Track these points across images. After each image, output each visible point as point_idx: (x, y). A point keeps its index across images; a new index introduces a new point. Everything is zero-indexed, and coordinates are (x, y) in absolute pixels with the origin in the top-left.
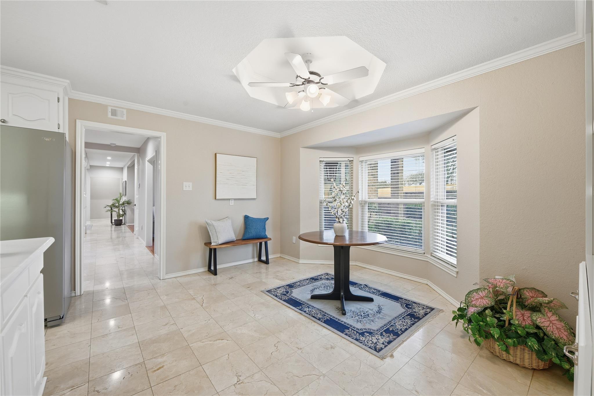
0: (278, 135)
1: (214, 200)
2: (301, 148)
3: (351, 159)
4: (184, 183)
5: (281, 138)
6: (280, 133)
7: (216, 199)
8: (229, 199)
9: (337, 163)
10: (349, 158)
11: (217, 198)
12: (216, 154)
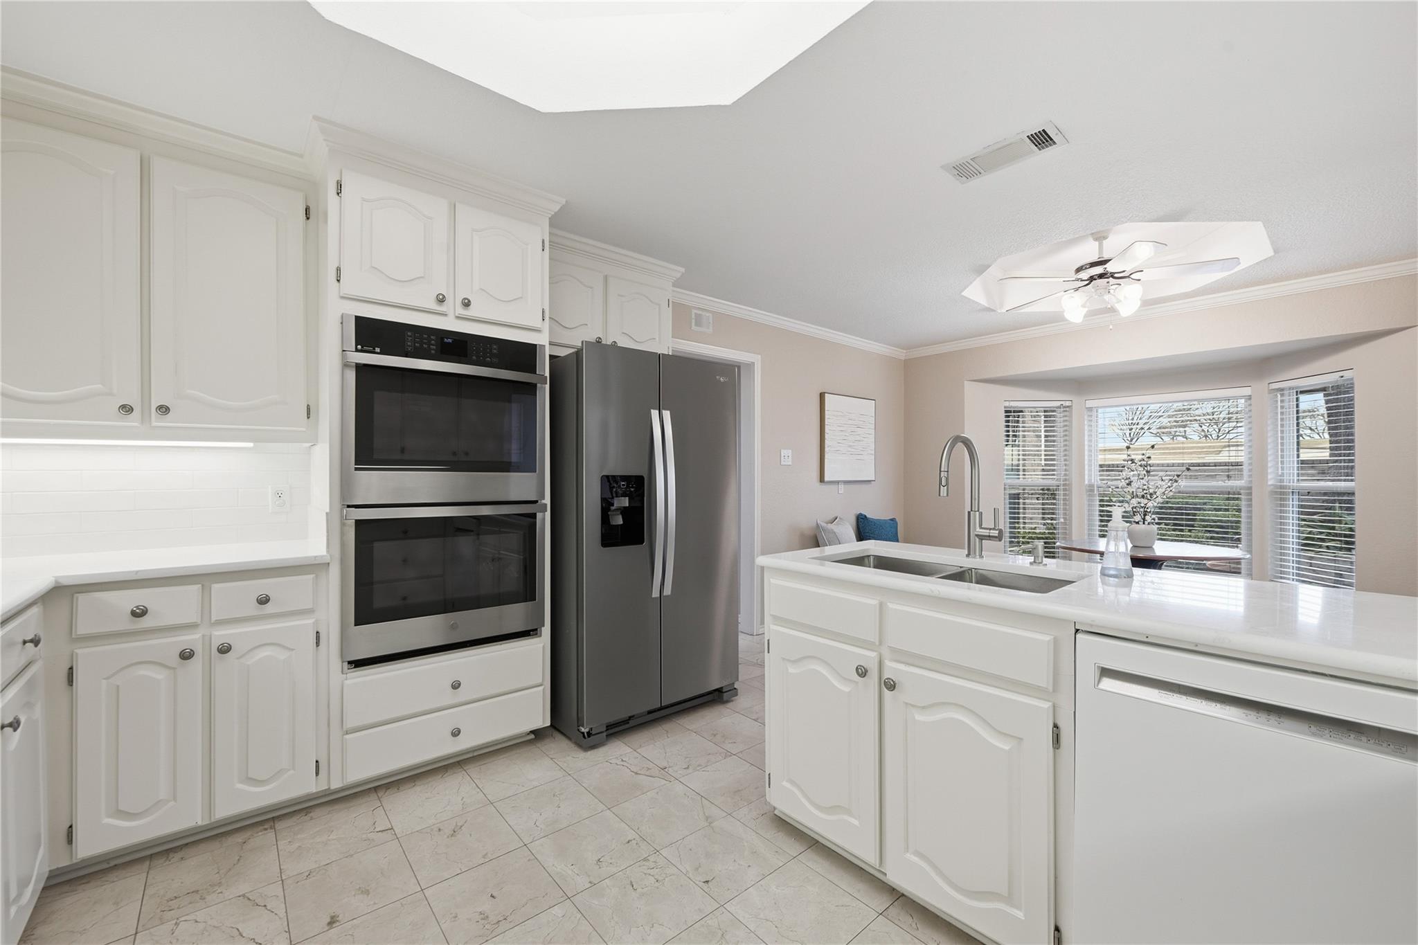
0: (901, 354)
1: (818, 484)
2: (966, 382)
3: (1068, 404)
4: (782, 451)
5: (905, 360)
6: (906, 350)
7: (822, 479)
8: (838, 482)
9: (1022, 411)
10: (1062, 403)
11: (826, 479)
12: (822, 396)
